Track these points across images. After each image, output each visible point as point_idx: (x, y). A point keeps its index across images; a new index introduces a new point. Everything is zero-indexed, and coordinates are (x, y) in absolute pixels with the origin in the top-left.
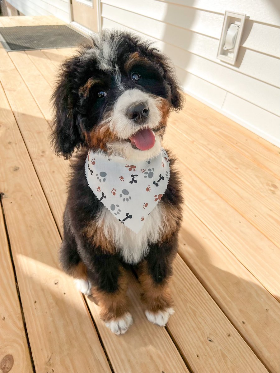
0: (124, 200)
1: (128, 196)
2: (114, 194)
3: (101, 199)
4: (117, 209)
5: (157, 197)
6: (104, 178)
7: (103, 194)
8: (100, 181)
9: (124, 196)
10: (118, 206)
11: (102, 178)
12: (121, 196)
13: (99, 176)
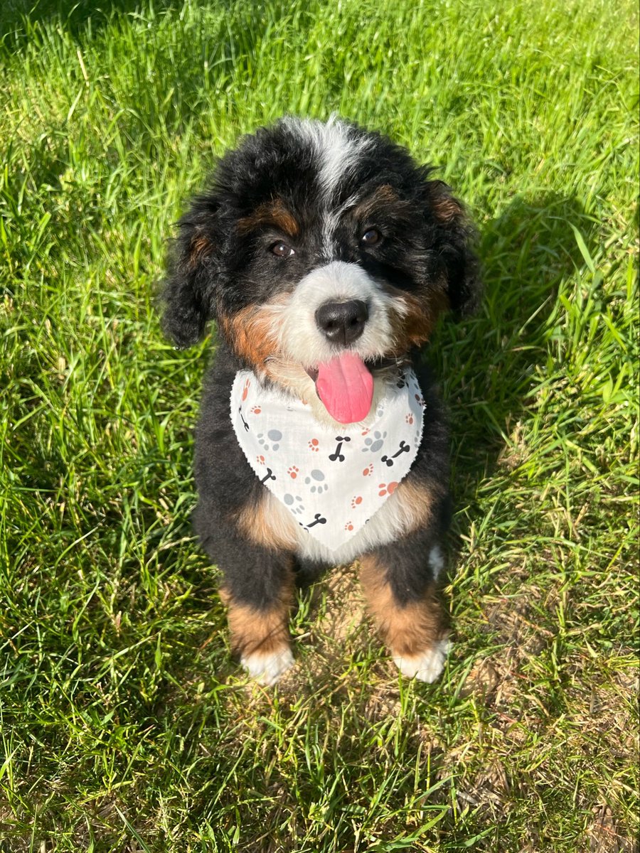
0: (313, 489)
1: (322, 484)
2: (294, 476)
3: (266, 479)
4: (296, 504)
5: (385, 488)
6: (275, 443)
7: (269, 471)
8: (267, 448)
9: (314, 482)
10: (299, 499)
11: (270, 443)
12: (308, 481)
13: (265, 437)
